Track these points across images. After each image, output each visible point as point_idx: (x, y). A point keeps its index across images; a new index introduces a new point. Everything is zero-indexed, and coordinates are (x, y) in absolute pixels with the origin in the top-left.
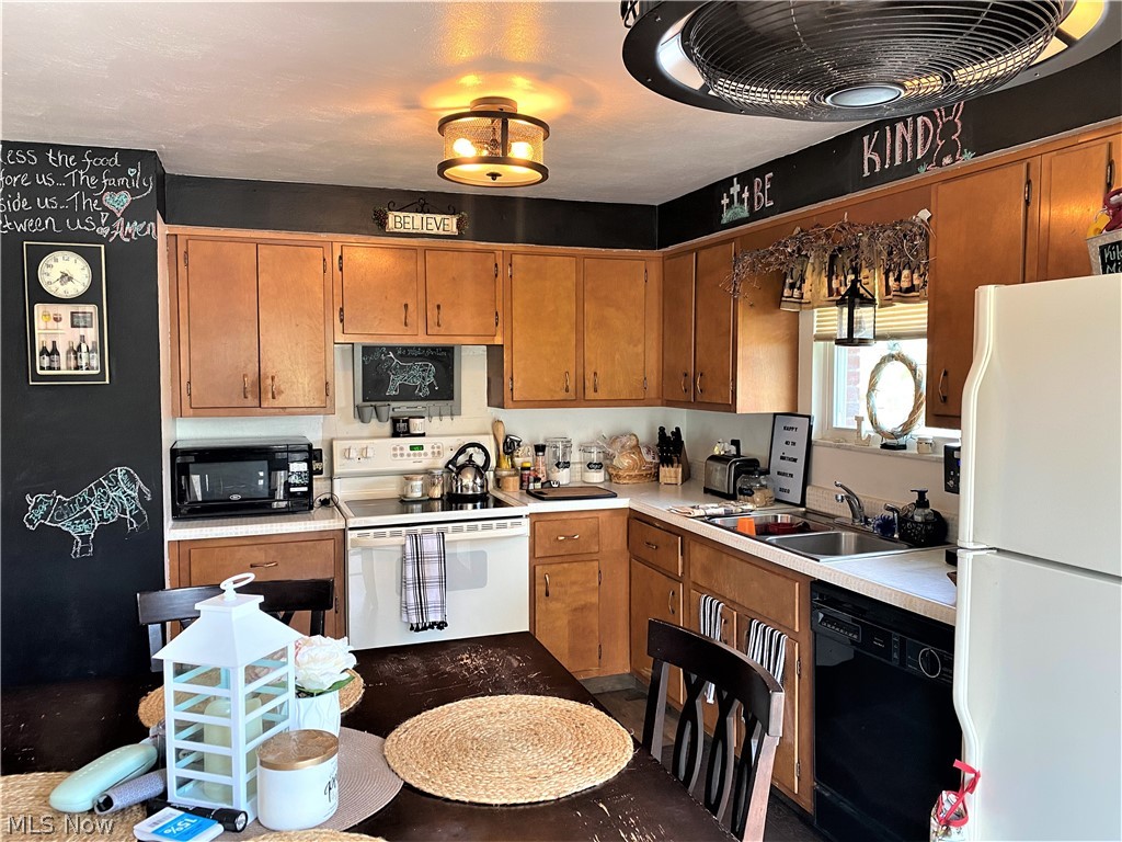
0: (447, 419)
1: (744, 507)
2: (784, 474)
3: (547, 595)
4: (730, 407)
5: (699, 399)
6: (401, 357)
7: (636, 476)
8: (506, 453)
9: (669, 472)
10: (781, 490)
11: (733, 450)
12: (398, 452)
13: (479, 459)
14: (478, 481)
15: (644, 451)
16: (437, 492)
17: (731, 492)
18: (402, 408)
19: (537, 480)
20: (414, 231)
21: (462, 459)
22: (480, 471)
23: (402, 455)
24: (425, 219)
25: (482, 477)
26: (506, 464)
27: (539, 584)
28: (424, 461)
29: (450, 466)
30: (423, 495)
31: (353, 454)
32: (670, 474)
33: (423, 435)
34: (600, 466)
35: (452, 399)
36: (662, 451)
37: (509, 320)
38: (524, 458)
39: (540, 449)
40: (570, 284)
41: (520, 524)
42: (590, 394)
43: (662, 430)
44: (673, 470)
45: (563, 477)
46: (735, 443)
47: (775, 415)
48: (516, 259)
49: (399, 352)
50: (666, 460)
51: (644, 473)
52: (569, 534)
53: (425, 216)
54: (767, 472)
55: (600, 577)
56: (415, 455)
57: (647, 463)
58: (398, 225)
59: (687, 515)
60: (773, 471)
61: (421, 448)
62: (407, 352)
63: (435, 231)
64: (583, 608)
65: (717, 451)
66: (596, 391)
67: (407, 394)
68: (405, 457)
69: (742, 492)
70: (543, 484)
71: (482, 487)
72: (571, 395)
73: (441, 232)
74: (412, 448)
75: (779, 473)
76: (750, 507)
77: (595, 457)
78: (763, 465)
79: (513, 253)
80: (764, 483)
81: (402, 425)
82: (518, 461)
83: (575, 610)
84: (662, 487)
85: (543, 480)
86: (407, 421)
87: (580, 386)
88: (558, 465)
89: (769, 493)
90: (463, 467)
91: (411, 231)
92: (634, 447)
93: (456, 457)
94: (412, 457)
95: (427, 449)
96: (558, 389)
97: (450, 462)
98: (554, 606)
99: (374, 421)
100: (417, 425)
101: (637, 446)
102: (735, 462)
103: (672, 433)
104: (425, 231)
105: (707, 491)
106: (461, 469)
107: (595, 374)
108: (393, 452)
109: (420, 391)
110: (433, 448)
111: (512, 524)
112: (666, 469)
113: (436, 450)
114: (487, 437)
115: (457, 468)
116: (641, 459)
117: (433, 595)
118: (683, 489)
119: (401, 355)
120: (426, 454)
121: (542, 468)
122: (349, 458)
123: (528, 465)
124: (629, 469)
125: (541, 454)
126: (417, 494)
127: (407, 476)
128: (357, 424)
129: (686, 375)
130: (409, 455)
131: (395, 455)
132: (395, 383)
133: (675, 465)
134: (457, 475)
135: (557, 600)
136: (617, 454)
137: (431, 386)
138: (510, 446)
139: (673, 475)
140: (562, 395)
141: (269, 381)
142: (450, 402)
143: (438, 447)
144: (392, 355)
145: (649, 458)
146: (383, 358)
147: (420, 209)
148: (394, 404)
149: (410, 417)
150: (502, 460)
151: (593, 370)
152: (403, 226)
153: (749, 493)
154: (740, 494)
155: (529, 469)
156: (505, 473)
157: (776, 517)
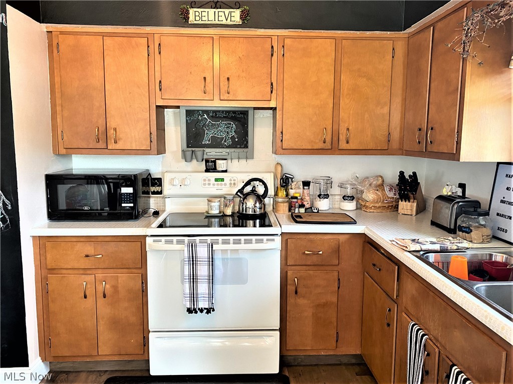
0: (243, 161)
1: (460, 245)
2: (502, 216)
3: (296, 293)
4: (455, 156)
5: (429, 149)
6: (212, 118)
7: (379, 207)
8: (282, 186)
9: (407, 205)
10: (499, 229)
11: (459, 192)
12: (207, 182)
13: (261, 190)
14: (258, 205)
15: (387, 189)
16: (229, 211)
17: (452, 227)
18: (212, 153)
19: (302, 206)
20: (209, 22)
21: (248, 189)
22: (260, 198)
23: (209, 184)
24: (217, 13)
25: (261, 202)
26: (282, 193)
27: (290, 285)
28: (224, 189)
29: (239, 193)
30: (220, 213)
31: (176, 182)
32: (406, 207)
33: (226, 171)
34: (352, 198)
35: (247, 147)
36: (400, 190)
37: (281, 89)
38: (295, 190)
39: (306, 184)
40: (330, 60)
41: (273, 240)
42: (343, 145)
43: (402, 173)
44: (410, 204)
45: (323, 205)
46: (462, 186)
47: (498, 164)
48: (287, 41)
49: (211, 114)
50: (404, 197)
51: (387, 205)
52: (314, 250)
53: (217, 10)
54: (487, 214)
55: (339, 283)
56: (218, 184)
57: (388, 197)
58: (197, 18)
59: (404, 248)
60: (493, 213)
61: (222, 180)
62: (216, 115)
63: (224, 22)
64: (325, 305)
65: (446, 192)
66: (348, 142)
67: (216, 143)
68: (211, 186)
69: (461, 229)
70: (306, 209)
71: (260, 208)
72: (328, 146)
73: (229, 22)
74: (216, 180)
75: (498, 214)
76: (465, 244)
77: (349, 192)
78: (484, 206)
79: (285, 37)
80: (483, 223)
81: (210, 164)
82: (292, 192)
83: (318, 305)
84: (400, 217)
85: (307, 206)
86: (215, 162)
87: (335, 139)
88: (319, 196)
89: (487, 232)
90: (248, 194)
91: (207, 22)
92: (379, 186)
93: (243, 188)
94: (216, 186)
95: (227, 181)
96: (317, 141)
97: (239, 191)
98: (301, 301)
99: (194, 161)
100: (221, 165)
101: (381, 186)
102: (459, 202)
103: (410, 176)
104: (217, 22)
105: (433, 223)
106: (246, 196)
107: (348, 129)
108: (203, 182)
109: (225, 141)
110: (231, 180)
111: (268, 240)
112: (404, 203)
113: (233, 182)
114: (269, 174)
115: (244, 195)
116: (384, 195)
117: (203, 288)
118: (416, 218)
119: (212, 116)
120: (225, 184)
121: (307, 198)
122: (173, 185)
123: (297, 195)
124: (374, 202)
125: (306, 187)
126: (215, 211)
127: (210, 198)
128: (184, 163)
129: (420, 130)
130: (214, 185)
131: (205, 184)
132: (209, 135)
133: (412, 200)
134: (243, 200)
135: (304, 297)
136: (365, 191)
137: (233, 138)
138: (285, 181)
139: (409, 208)
140: (320, 145)
141: (112, 131)
142: (245, 150)
143: (234, 180)
144: (206, 116)
145: (391, 195)
146: (200, 118)
147: (214, 6)
148: (207, 150)
149: (216, 159)
150: (279, 191)
151: (346, 125)
152: (201, 18)
153: (468, 230)
154: (460, 231)
155: (296, 198)
156: (280, 200)
157: (491, 255)
